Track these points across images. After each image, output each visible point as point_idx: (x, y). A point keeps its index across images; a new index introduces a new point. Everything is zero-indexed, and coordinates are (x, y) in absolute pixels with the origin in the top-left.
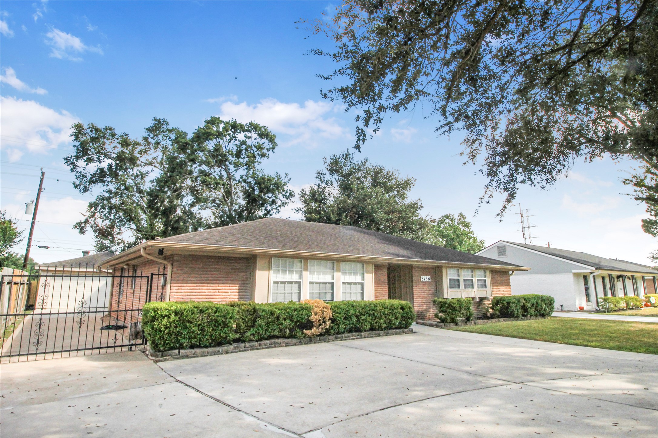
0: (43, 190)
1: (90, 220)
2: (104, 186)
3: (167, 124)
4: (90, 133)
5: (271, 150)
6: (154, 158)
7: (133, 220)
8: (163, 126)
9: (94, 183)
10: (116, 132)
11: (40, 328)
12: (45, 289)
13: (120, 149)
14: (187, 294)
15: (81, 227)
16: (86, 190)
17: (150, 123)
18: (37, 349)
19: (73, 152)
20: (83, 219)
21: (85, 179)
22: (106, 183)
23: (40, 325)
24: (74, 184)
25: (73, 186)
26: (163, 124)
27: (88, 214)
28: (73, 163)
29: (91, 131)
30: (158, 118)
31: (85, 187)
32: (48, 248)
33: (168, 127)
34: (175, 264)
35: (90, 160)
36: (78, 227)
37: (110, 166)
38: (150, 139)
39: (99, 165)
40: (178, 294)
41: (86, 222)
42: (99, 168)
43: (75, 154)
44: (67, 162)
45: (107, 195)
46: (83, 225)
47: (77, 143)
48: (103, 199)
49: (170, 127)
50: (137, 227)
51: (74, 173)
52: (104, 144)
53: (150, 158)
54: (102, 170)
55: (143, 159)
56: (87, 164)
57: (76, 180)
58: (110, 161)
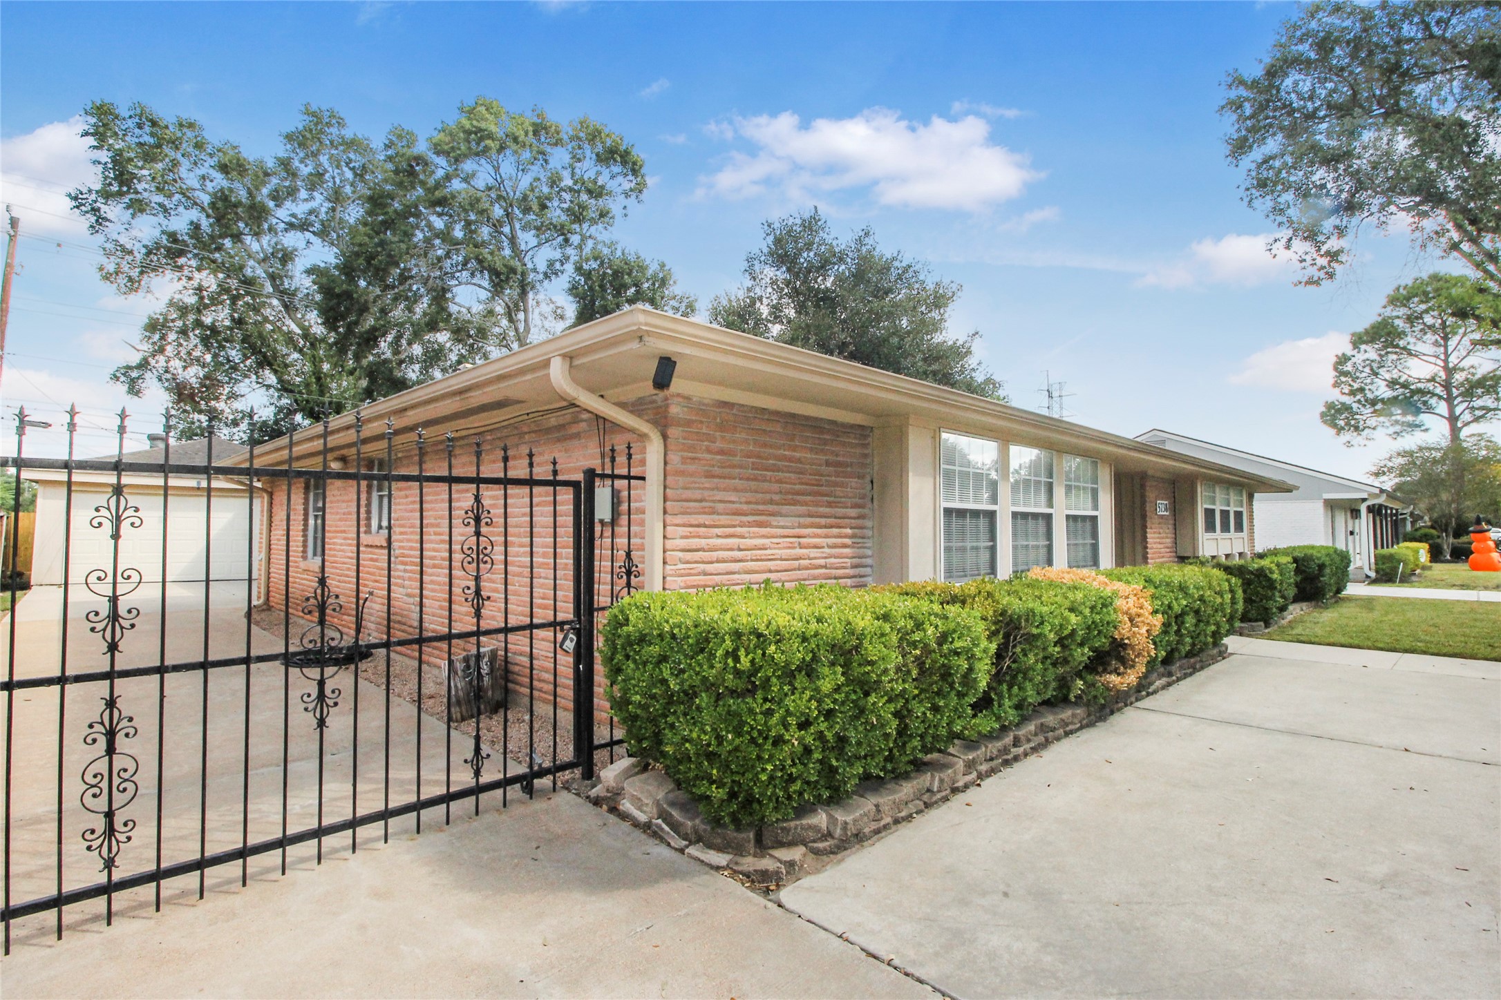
0: (17, 269)
1: (152, 362)
2: (180, 279)
3: (341, 124)
4: (137, 131)
5: (634, 195)
6: (311, 212)
7: (270, 365)
8: (332, 130)
9: (154, 270)
10: (207, 135)
11: (111, 750)
12: (116, 536)
13: (219, 181)
14: (715, 555)
15: (131, 378)
16: (133, 285)
17: (297, 122)
18: (109, 864)
19: (93, 180)
20: (135, 359)
21: (129, 258)
22: (186, 272)
23: (111, 735)
24: (101, 269)
25: (98, 275)
26: (329, 125)
27: (146, 347)
28: (95, 210)
29: (140, 126)
30: (314, 108)
31: (130, 279)
32: (47, 425)
33: (343, 132)
34: (673, 432)
35: (138, 207)
36: (122, 379)
37: (196, 227)
38: (296, 163)
39: (165, 222)
40: (689, 556)
41: (144, 365)
42: (163, 232)
43: (98, 187)
44: (77, 207)
45: (191, 300)
46: (134, 374)
47: (104, 156)
48: (184, 310)
49: (348, 133)
50: (280, 381)
51: (100, 238)
52: (175, 164)
53: (301, 209)
54: (173, 237)
55: (283, 213)
56: (133, 216)
57: (104, 261)
58: (194, 214)
